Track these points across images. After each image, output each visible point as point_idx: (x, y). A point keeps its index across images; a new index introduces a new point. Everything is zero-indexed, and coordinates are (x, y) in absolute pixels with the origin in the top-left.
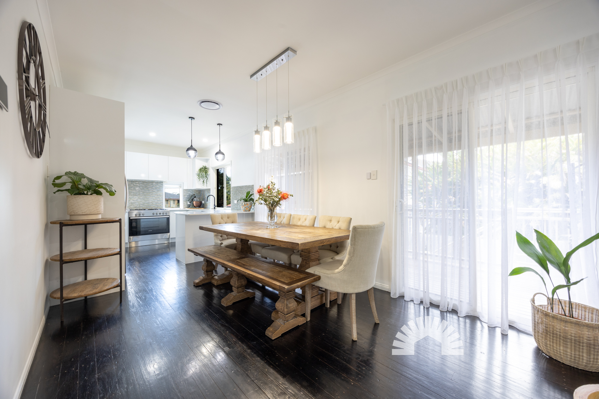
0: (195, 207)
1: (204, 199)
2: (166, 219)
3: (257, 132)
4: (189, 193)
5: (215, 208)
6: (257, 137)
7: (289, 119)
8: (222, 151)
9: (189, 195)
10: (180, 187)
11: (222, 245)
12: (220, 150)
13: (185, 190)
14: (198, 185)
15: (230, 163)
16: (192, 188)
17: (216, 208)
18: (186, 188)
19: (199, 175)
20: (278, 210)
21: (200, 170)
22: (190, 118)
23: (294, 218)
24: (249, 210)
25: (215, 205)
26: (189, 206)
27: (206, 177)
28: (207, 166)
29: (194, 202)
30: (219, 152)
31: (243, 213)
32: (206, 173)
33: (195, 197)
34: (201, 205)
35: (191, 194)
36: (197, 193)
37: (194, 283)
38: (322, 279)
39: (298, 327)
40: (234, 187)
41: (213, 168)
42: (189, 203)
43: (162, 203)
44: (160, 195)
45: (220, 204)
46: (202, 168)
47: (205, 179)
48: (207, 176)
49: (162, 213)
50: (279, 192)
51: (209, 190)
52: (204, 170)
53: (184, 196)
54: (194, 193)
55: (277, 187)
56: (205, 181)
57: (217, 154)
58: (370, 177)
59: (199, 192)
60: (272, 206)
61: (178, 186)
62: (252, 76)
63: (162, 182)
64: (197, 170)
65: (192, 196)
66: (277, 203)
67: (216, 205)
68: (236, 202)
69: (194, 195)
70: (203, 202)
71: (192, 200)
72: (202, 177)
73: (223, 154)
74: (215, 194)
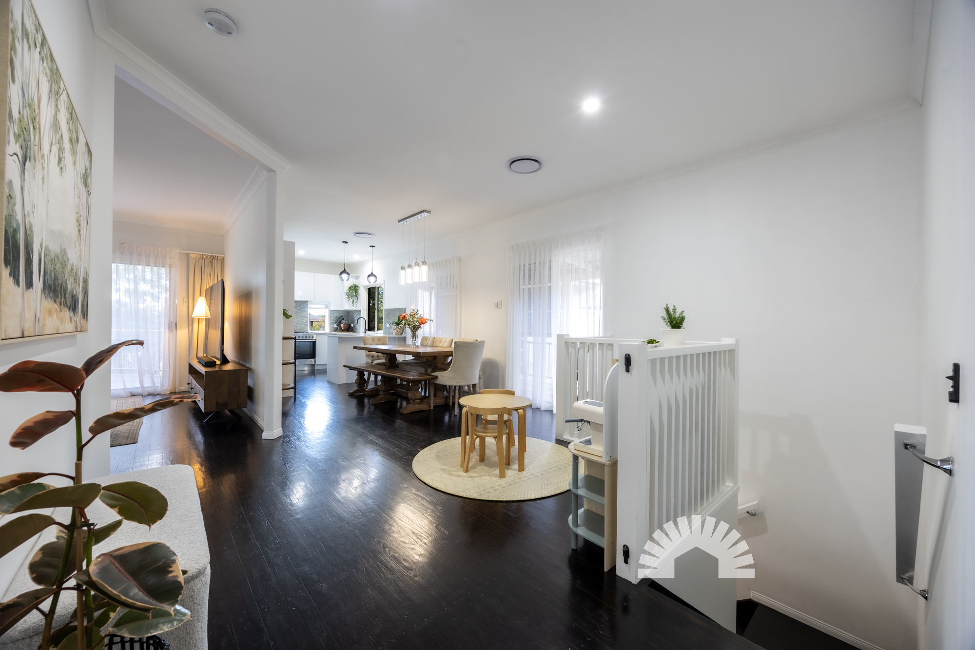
0: (343, 331)
1: (353, 322)
2: (312, 343)
3: (403, 268)
4: (336, 314)
5: (365, 332)
6: (402, 272)
7: (424, 263)
8: (374, 273)
9: (337, 317)
10: (327, 307)
11: (373, 363)
12: (372, 273)
13: (332, 310)
14: (347, 306)
15: (383, 282)
16: (340, 309)
17: (367, 332)
18: (332, 308)
19: (348, 294)
20: (419, 332)
21: (350, 288)
22: (343, 242)
23: (436, 340)
24: (401, 334)
25: (365, 329)
26: (336, 330)
27: (356, 296)
28: (357, 285)
29: (342, 325)
30: (372, 275)
31: (396, 337)
32: (356, 292)
33: (343, 319)
34: (349, 329)
35: (339, 315)
36: (345, 314)
37: (349, 393)
38: (439, 378)
39: (422, 411)
40: (387, 309)
41: (363, 286)
42: (336, 326)
43: (307, 325)
44: (305, 317)
45: (371, 328)
46: (352, 286)
47: (355, 299)
48: (358, 296)
49: (301, 336)
50: (421, 318)
51: (359, 311)
52: (354, 289)
53: (330, 318)
54: (341, 315)
55: (420, 313)
56: (355, 301)
57: (369, 276)
58: (498, 305)
59: (347, 314)
60: (415, 329)
61: (324, 306)
62: (399, 221)
63: (307, 302)
64: (346, 289)
65: (339, 318)
66: (419, 327)
67: (367, 328)
68: (388, 325)
69: (342, 316)
70: (352, 325)
71: (340, 323)
72: (352, 296)
73: (376, 277)
74: (366, 317)
